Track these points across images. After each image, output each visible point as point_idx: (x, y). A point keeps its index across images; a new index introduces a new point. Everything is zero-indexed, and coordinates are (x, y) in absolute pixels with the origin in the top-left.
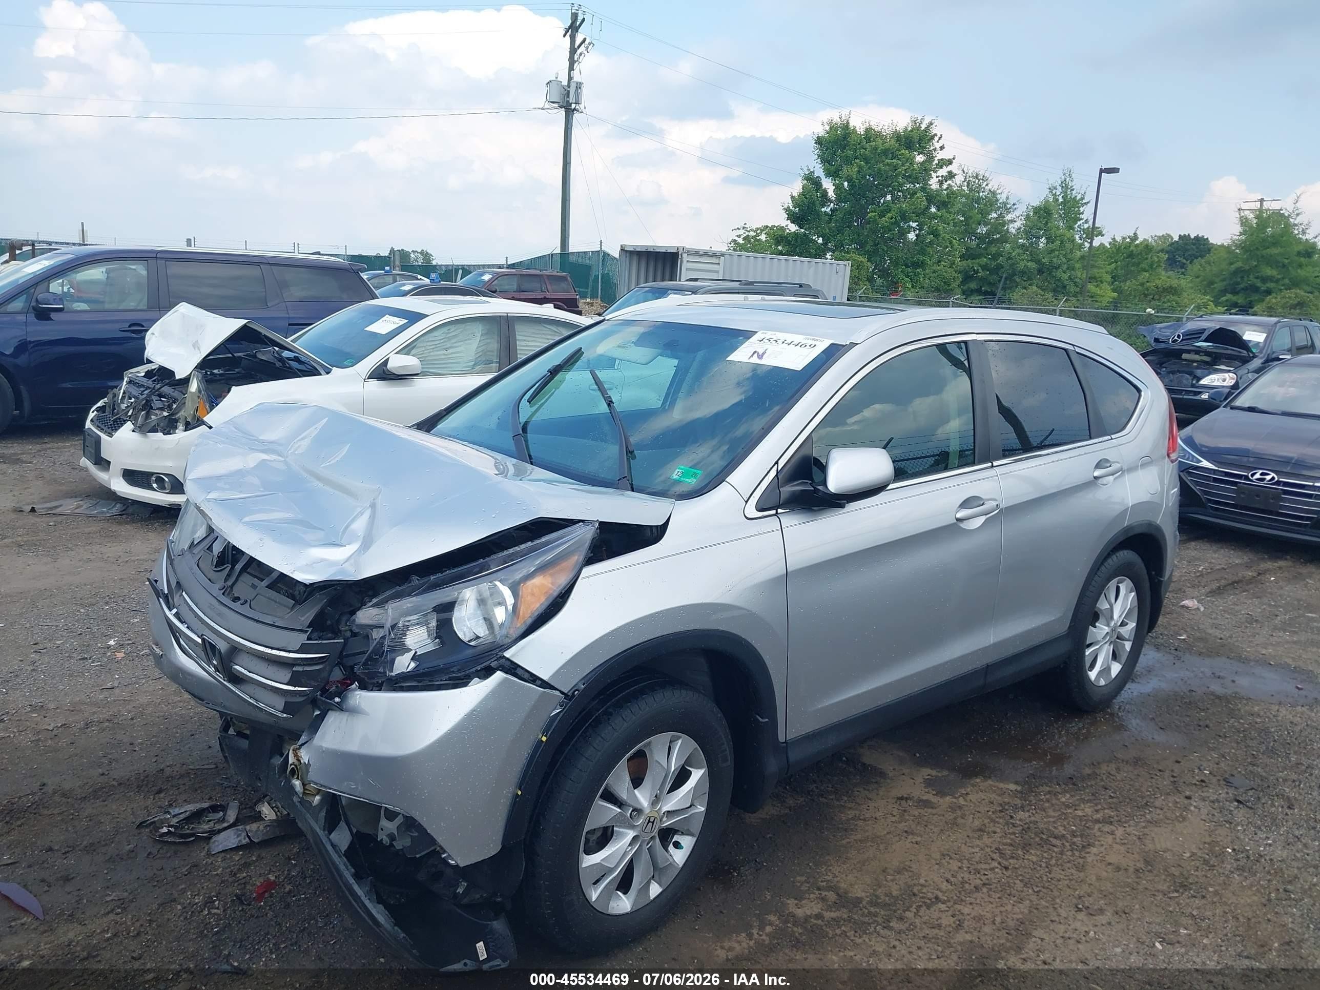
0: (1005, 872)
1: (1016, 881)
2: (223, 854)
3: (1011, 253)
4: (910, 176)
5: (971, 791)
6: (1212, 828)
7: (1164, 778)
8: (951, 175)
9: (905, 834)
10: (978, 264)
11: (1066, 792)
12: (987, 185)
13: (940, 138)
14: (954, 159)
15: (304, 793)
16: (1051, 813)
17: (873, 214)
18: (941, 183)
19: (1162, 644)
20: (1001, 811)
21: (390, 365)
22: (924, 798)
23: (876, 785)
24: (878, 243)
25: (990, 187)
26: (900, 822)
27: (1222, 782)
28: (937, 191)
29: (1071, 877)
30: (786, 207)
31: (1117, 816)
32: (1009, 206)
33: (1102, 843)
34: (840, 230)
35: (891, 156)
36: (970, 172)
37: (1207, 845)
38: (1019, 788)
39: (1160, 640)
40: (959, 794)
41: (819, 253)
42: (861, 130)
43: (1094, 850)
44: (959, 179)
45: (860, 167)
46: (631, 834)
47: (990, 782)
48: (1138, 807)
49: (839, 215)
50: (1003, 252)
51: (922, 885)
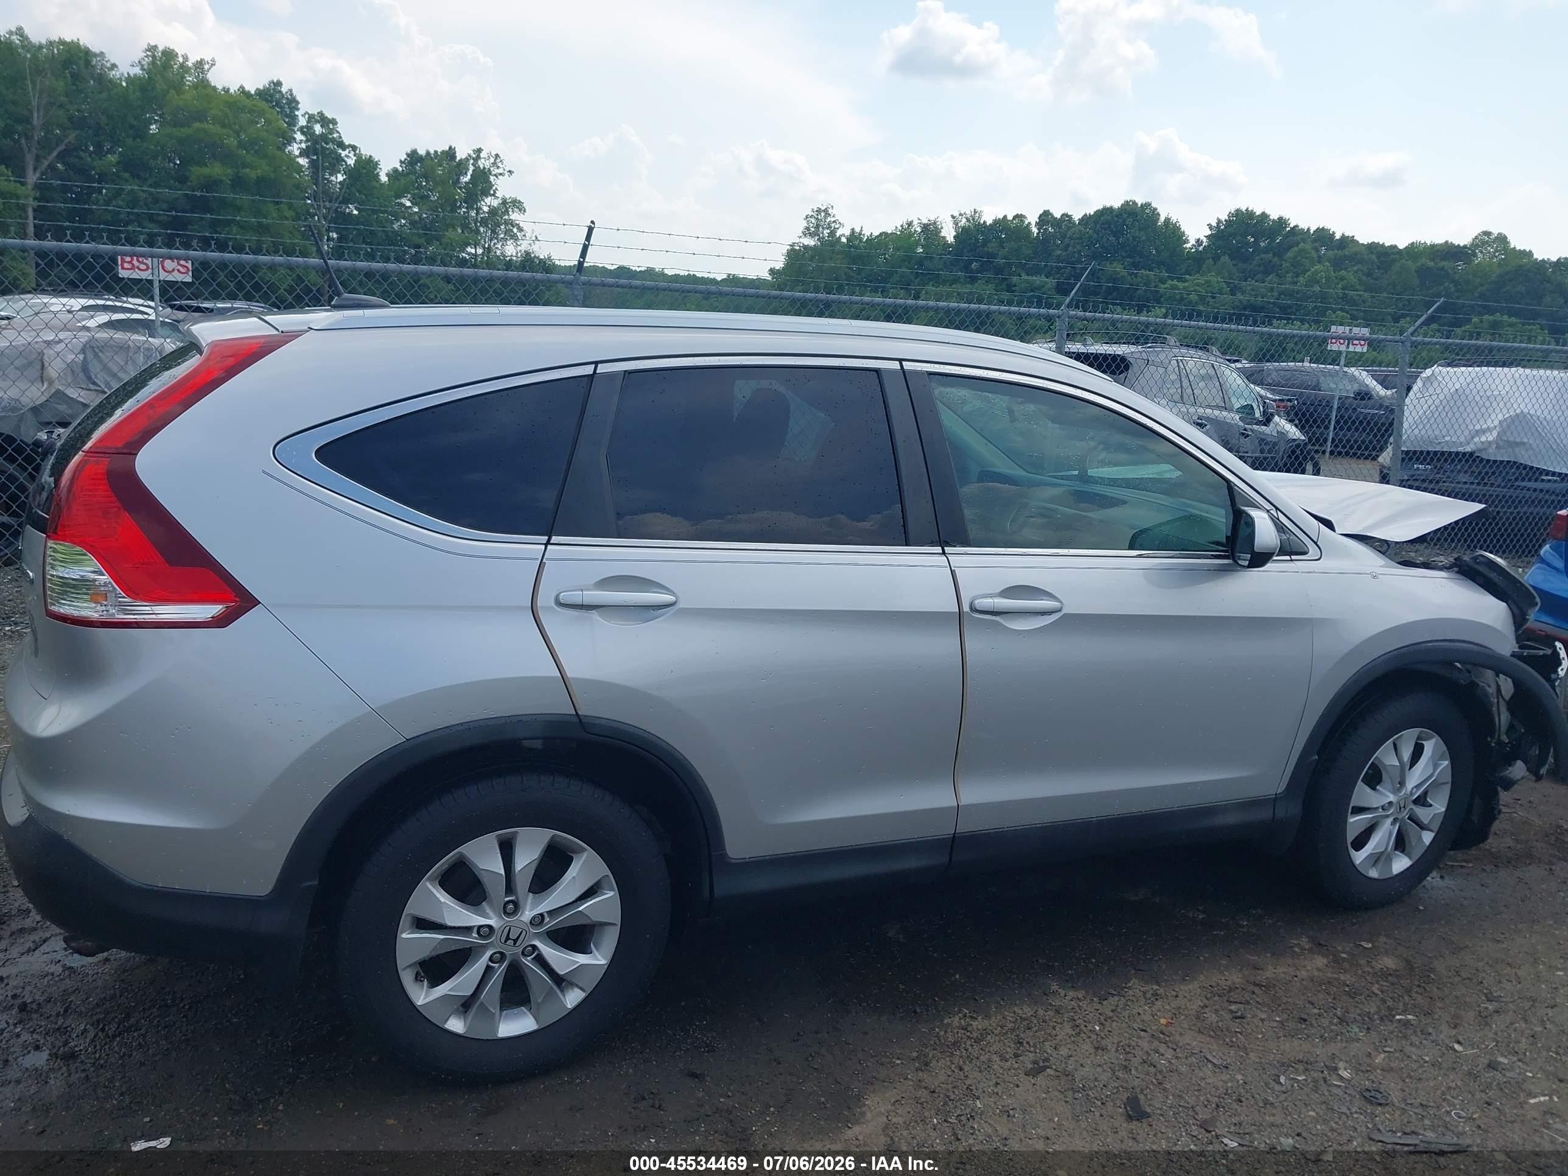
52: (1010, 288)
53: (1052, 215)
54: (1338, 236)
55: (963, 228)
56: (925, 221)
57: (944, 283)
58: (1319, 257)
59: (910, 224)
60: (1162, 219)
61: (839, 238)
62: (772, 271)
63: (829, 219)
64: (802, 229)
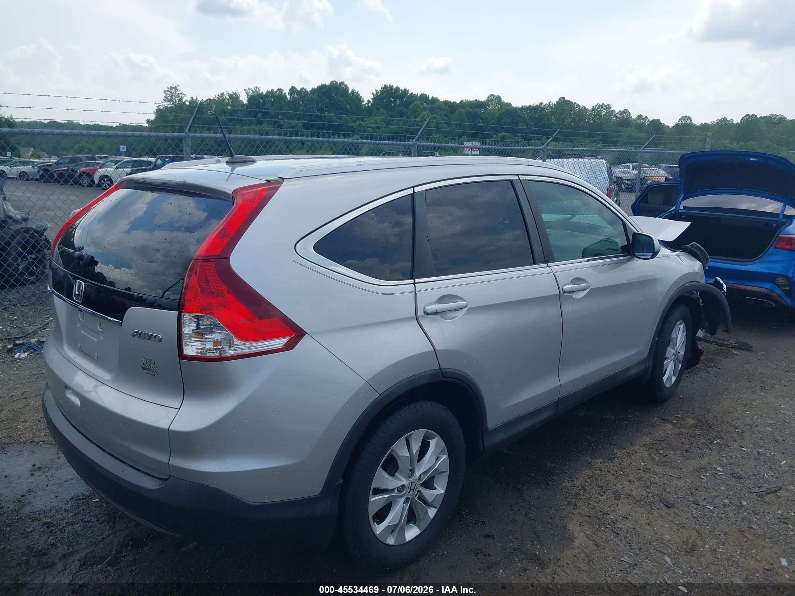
52: (280, 126)
53: (296, 89)
54: (430, 98)
55: (251, 96)
56: (230, 93)
57: (246, 124)
58: (424, 108)
59: (222, 94)
60: (350, 90)
61: (185, 102)
62: (148, 121)
63: (177, 92)
64: (163, 98)
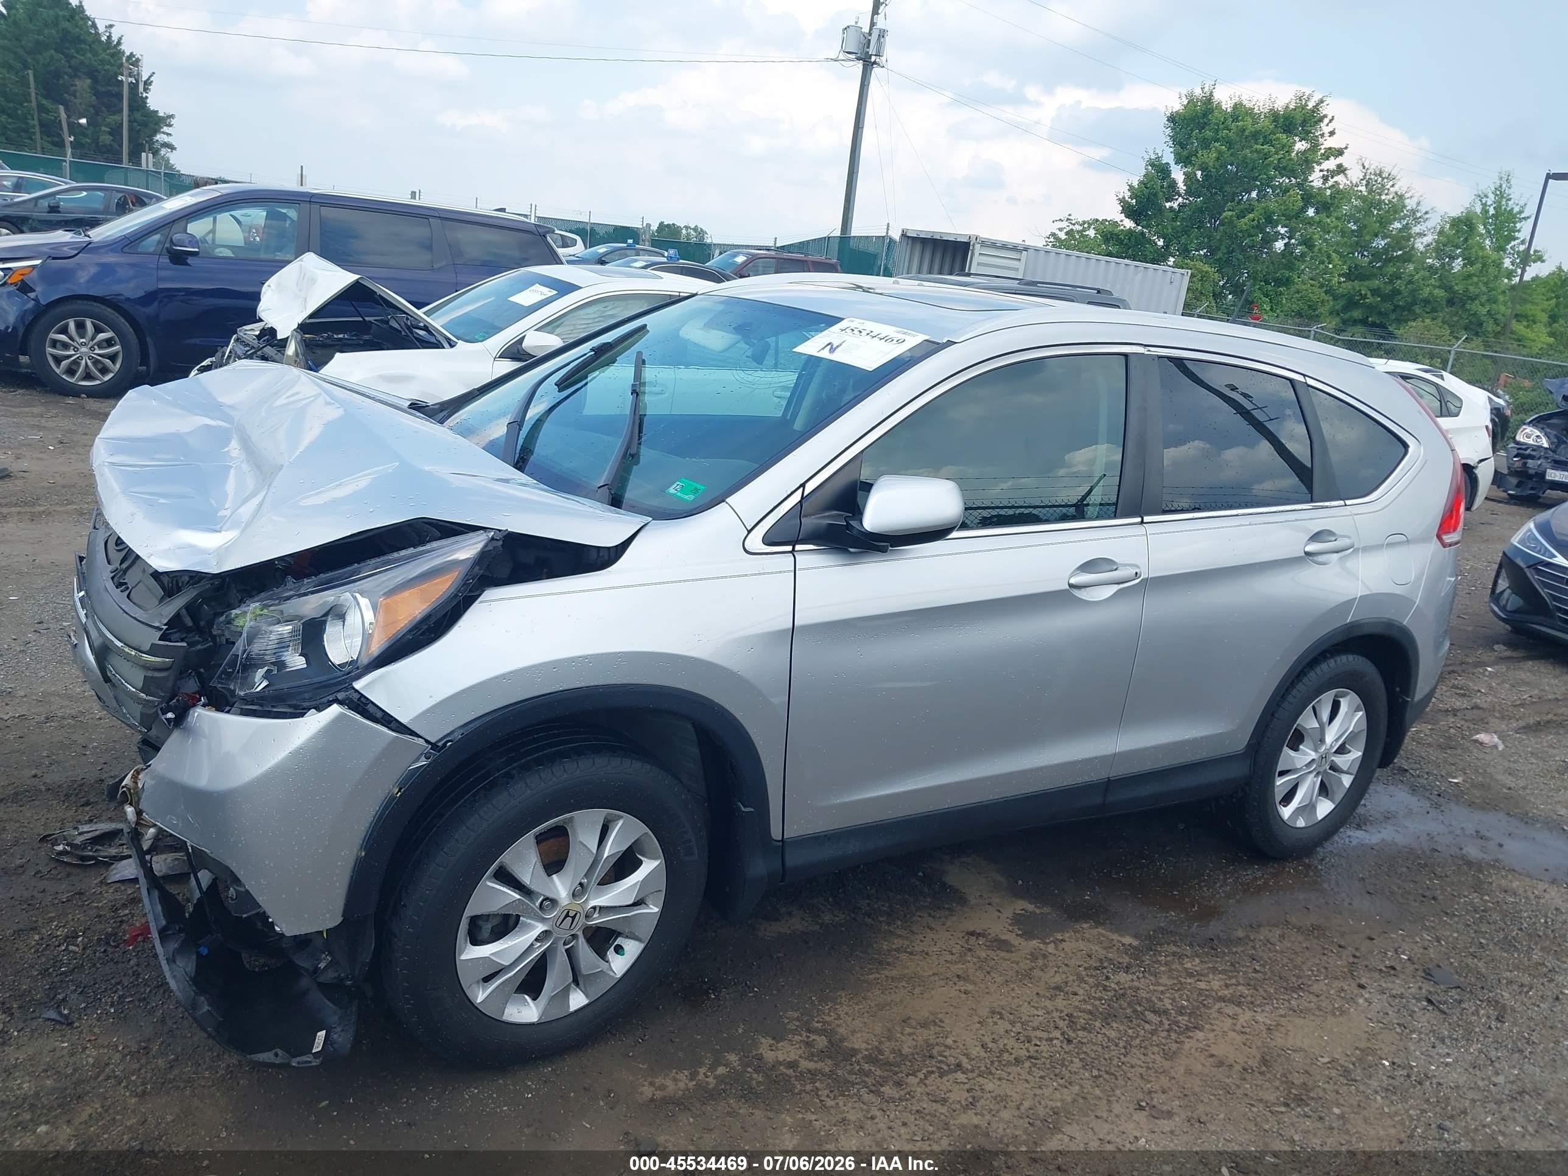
0: (1064, 1046)
1: (1074, 1059)
2: (118, 885)
3: (1413, 276)
4: (1284, 168)
5: (1070, 937)
6: (1377, 1030)
7: (1340, 957)
8: (1341, 170)
9: (956, 979)
10: (1367, 287)
11: (1198, 956)
12: (1393, 186)
13: (1331, 121)
14: (1346, 148)
15: (137, 823)
16: (1164, 980)
17: (1230, 213)
18: (1325, 179)
19: (1424, 787)
20: (1096, 968)
21: (525, 344)
22: (1004, 937)
23: (947, 913)
24: (1233, 251)
25: (1396, 188)
26: (956, 963)
27: (1421, 973)
28: (1319, 189)
29: (1151, 1065)
30: (1121, 197)
31: (1252, 996)
32: (1418, 215)
33: (1215, 1027)
34: (1186, 231)
35: (1261, 140)
36: (1372, 167)
37: (1357, 1052)
38: (1135, 943)
39: (1422, 781)
40: (1051, 939)
41: (1158, 258)
42: (1227, 105)
43: (1200, 1035)
44: (1355, 174)
45: (1220, 153)
46: (540, 928)
47: (1100, 930)
48: (1286, 989)
49: (1187, 211)
50: (1403, 273)
51: (946, 1046)
